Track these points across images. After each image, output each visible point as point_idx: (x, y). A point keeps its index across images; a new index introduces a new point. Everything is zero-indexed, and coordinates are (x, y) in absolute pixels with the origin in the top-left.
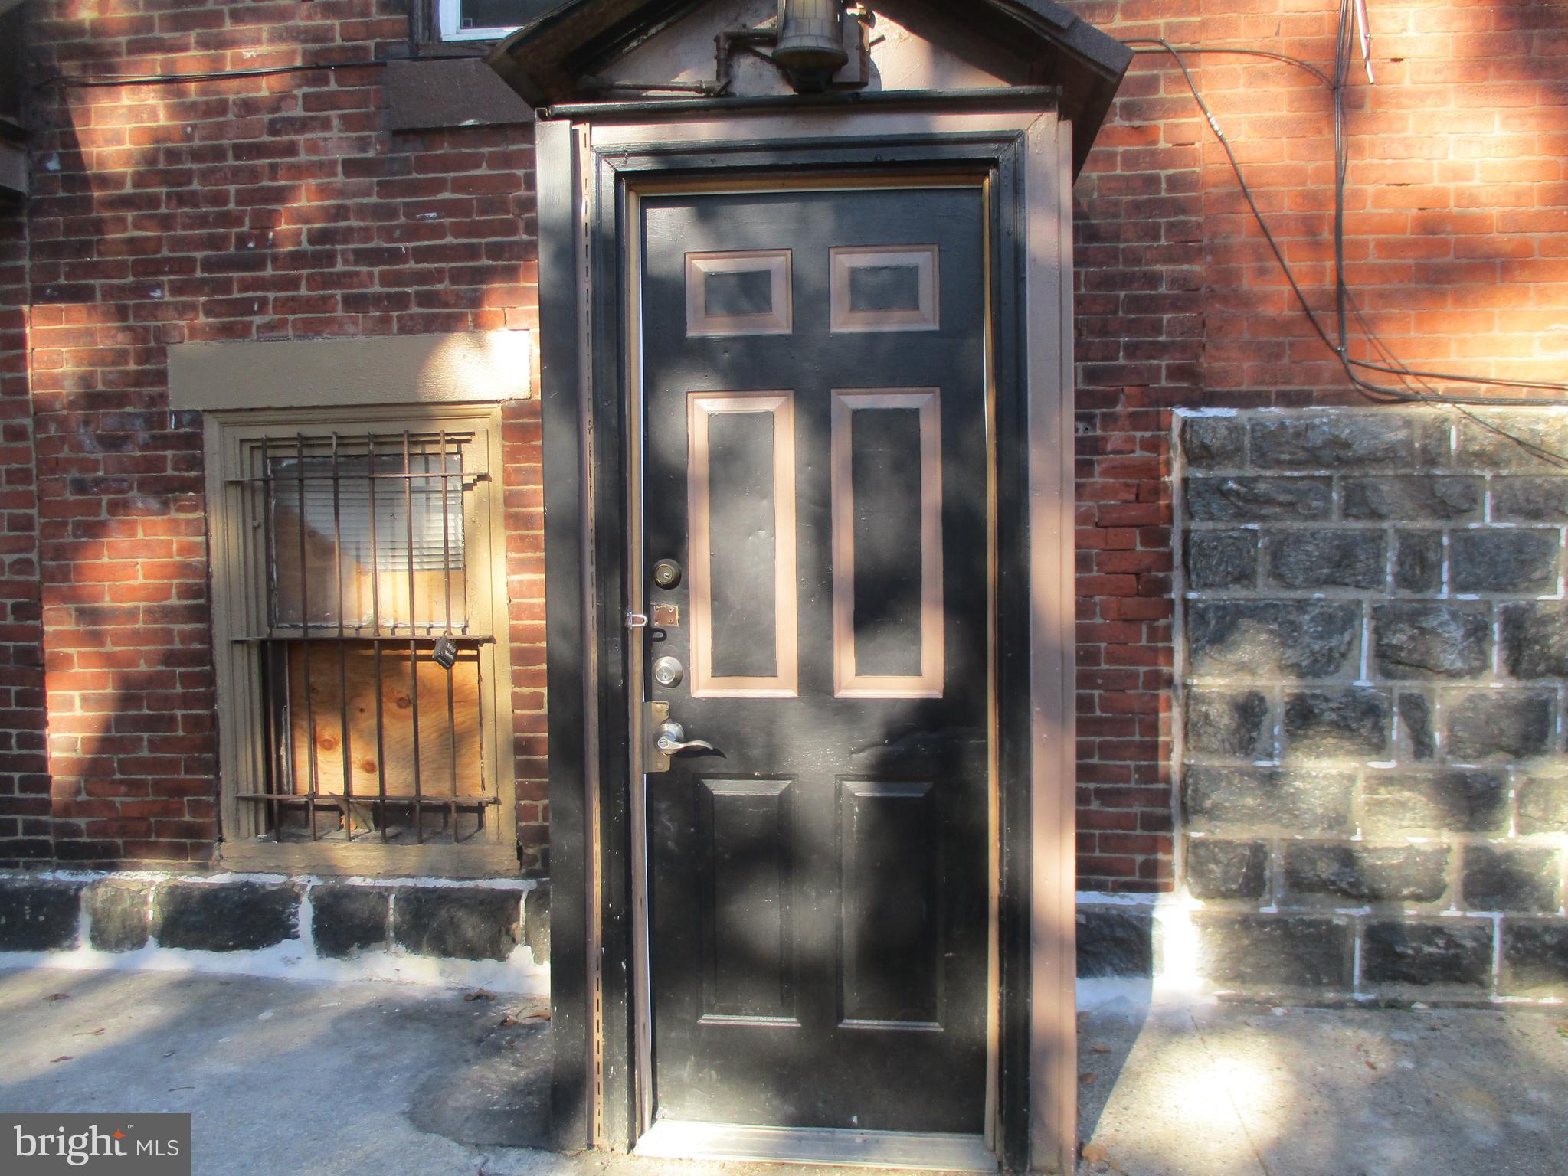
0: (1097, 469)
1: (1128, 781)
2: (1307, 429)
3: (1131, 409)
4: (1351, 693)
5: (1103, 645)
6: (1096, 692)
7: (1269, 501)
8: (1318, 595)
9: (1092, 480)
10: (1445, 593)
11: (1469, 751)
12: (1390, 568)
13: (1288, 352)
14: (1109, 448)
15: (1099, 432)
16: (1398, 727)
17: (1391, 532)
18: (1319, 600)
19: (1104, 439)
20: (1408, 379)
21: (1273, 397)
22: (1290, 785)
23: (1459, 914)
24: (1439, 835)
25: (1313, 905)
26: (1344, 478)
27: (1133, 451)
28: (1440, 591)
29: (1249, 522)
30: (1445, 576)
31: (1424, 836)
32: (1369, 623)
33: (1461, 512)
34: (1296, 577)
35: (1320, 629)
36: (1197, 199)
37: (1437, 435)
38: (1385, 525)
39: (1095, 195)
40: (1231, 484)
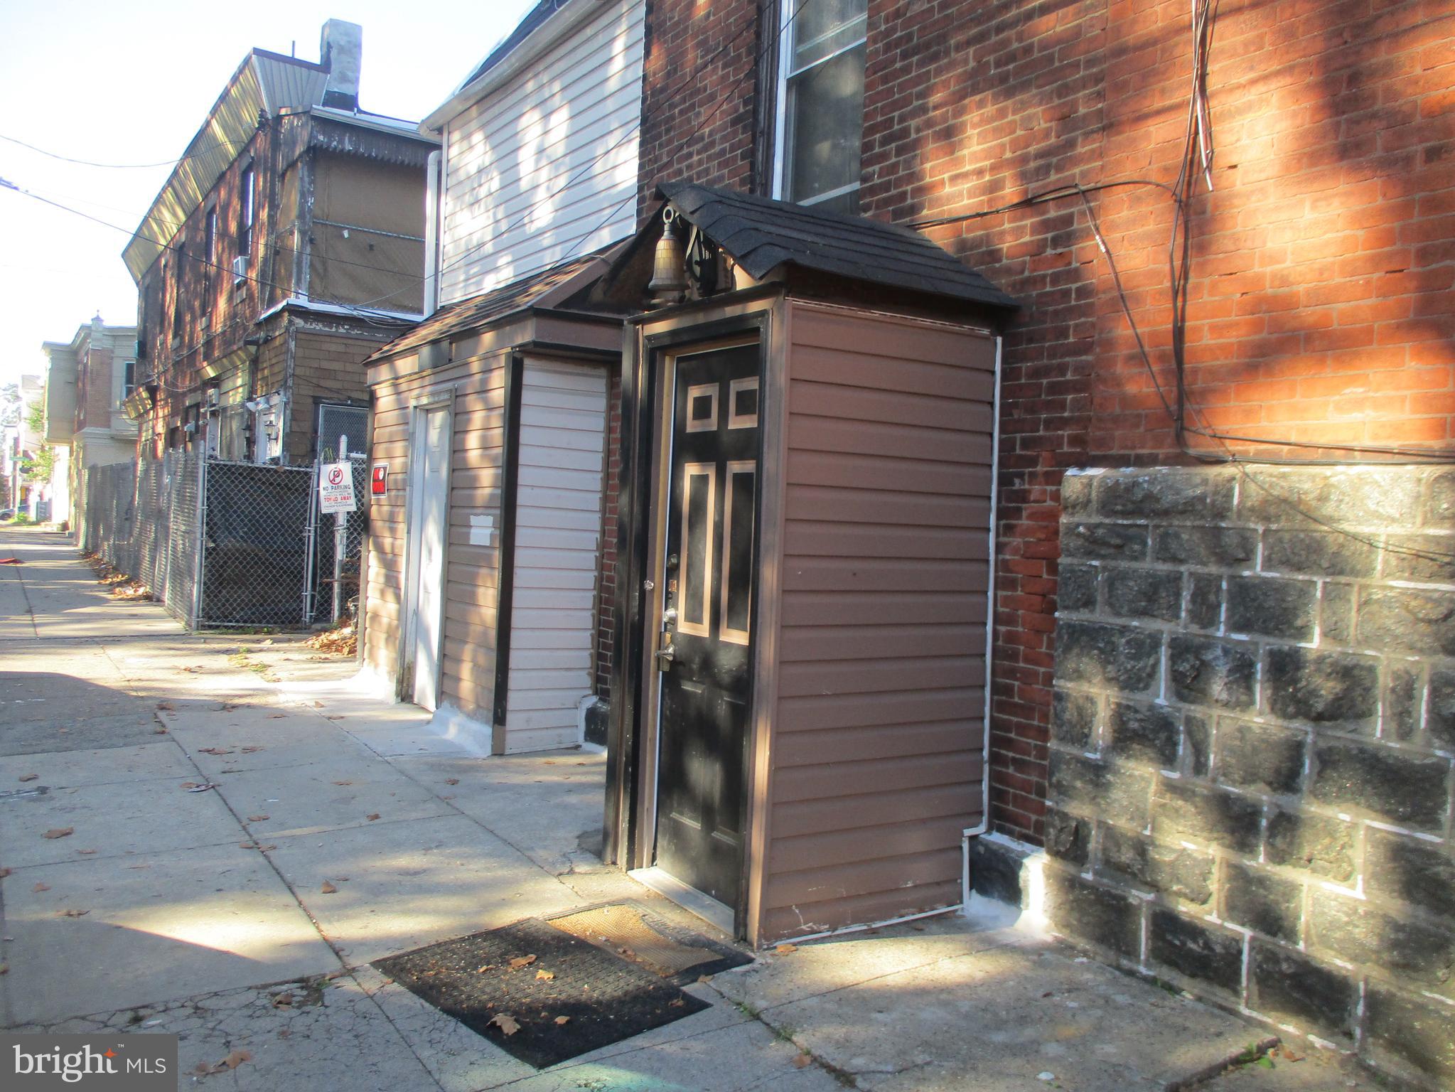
0: (1024, 514)
1: (1029, 756)
2: (1133, 486)
3: (1045, 469)
4: (1152, 707)
5: (1022, 648)
6: (1016, 683)
7: (1107, 544)
8: (1135, 623)
9: (1020, 522)
10: (1221, 632)
11: (1236, 777)
12: (1184, 605)
13: (1143, 422)
14: (1032, 498)
15: (1027, 487)
16: (1184, 743)
17: (1186, 575)
18: (1136, 627)
19: (1029, 491)
20: (1227, 442)
21: (1132, 459)
22: (1104, 777)
23: (1219, 922)
24: (1207, 847)
25: (1118, 883)
26: (1157, 527)
27: (1045, 501)
28: (1218, 629)
29: (1093, 559)
30: (1223, 617)
31: (1195, 843)
32: (1166, 651)
33: (1239, 561)
34: (1122, 607)
35: (1133, 651)
36: (1092, 304)
37: (1224, 492)
38: (1183, 568)
39: (1034, 308)
40: (1081, 529)
